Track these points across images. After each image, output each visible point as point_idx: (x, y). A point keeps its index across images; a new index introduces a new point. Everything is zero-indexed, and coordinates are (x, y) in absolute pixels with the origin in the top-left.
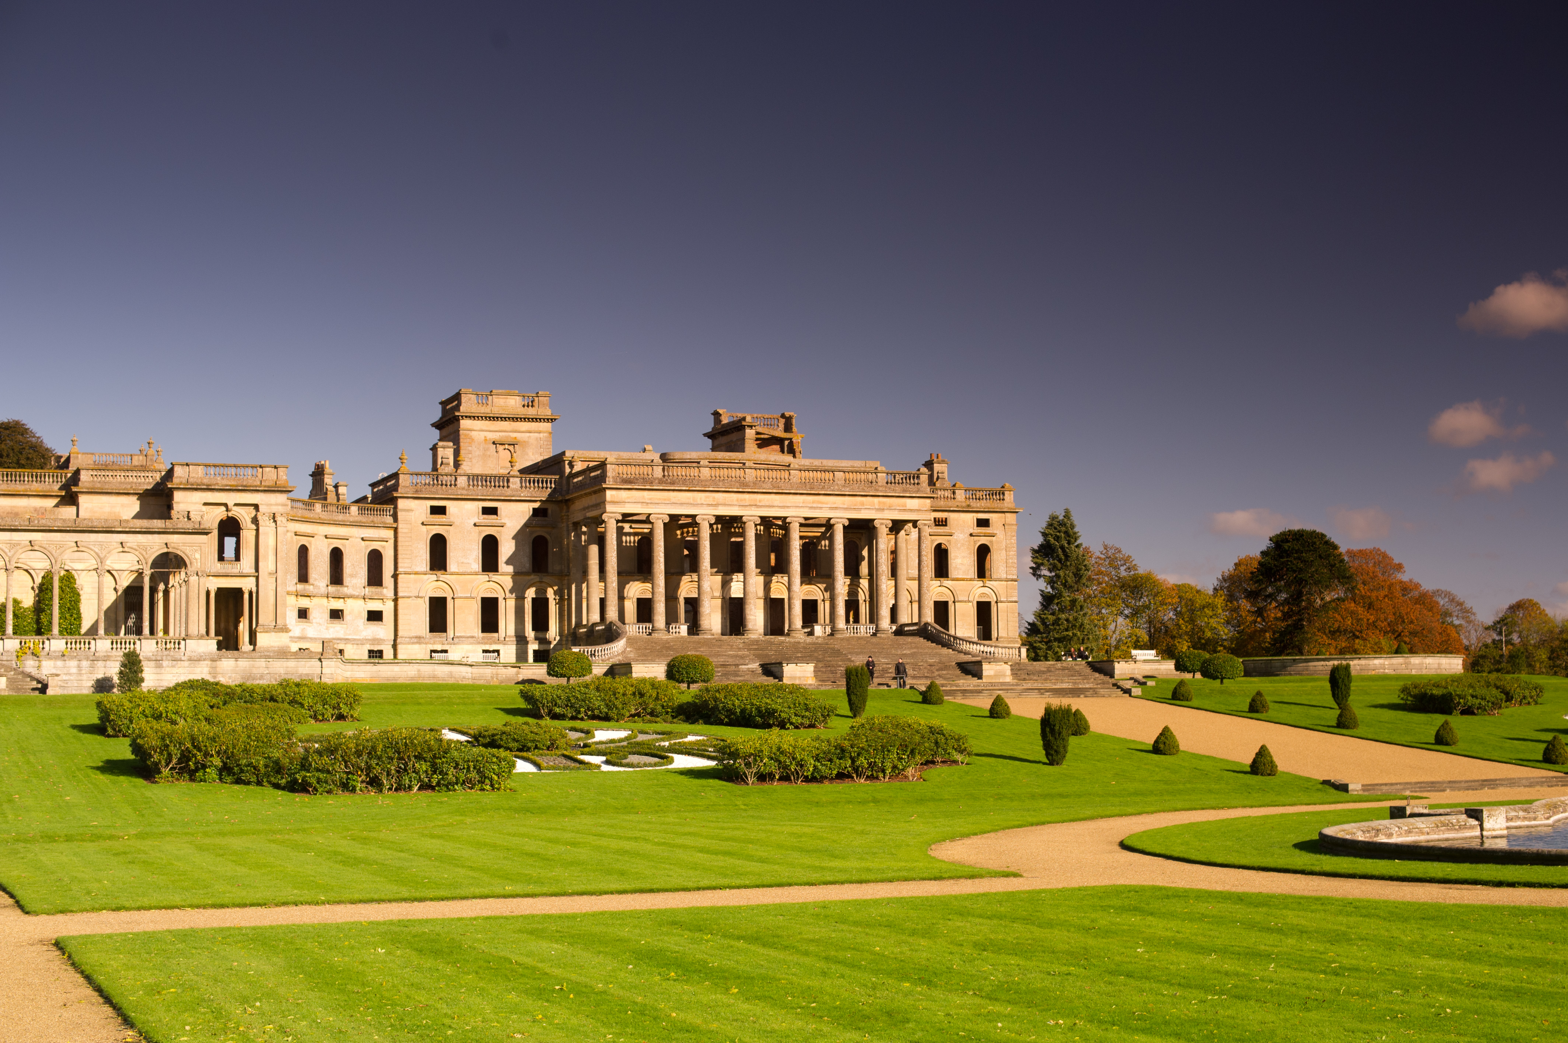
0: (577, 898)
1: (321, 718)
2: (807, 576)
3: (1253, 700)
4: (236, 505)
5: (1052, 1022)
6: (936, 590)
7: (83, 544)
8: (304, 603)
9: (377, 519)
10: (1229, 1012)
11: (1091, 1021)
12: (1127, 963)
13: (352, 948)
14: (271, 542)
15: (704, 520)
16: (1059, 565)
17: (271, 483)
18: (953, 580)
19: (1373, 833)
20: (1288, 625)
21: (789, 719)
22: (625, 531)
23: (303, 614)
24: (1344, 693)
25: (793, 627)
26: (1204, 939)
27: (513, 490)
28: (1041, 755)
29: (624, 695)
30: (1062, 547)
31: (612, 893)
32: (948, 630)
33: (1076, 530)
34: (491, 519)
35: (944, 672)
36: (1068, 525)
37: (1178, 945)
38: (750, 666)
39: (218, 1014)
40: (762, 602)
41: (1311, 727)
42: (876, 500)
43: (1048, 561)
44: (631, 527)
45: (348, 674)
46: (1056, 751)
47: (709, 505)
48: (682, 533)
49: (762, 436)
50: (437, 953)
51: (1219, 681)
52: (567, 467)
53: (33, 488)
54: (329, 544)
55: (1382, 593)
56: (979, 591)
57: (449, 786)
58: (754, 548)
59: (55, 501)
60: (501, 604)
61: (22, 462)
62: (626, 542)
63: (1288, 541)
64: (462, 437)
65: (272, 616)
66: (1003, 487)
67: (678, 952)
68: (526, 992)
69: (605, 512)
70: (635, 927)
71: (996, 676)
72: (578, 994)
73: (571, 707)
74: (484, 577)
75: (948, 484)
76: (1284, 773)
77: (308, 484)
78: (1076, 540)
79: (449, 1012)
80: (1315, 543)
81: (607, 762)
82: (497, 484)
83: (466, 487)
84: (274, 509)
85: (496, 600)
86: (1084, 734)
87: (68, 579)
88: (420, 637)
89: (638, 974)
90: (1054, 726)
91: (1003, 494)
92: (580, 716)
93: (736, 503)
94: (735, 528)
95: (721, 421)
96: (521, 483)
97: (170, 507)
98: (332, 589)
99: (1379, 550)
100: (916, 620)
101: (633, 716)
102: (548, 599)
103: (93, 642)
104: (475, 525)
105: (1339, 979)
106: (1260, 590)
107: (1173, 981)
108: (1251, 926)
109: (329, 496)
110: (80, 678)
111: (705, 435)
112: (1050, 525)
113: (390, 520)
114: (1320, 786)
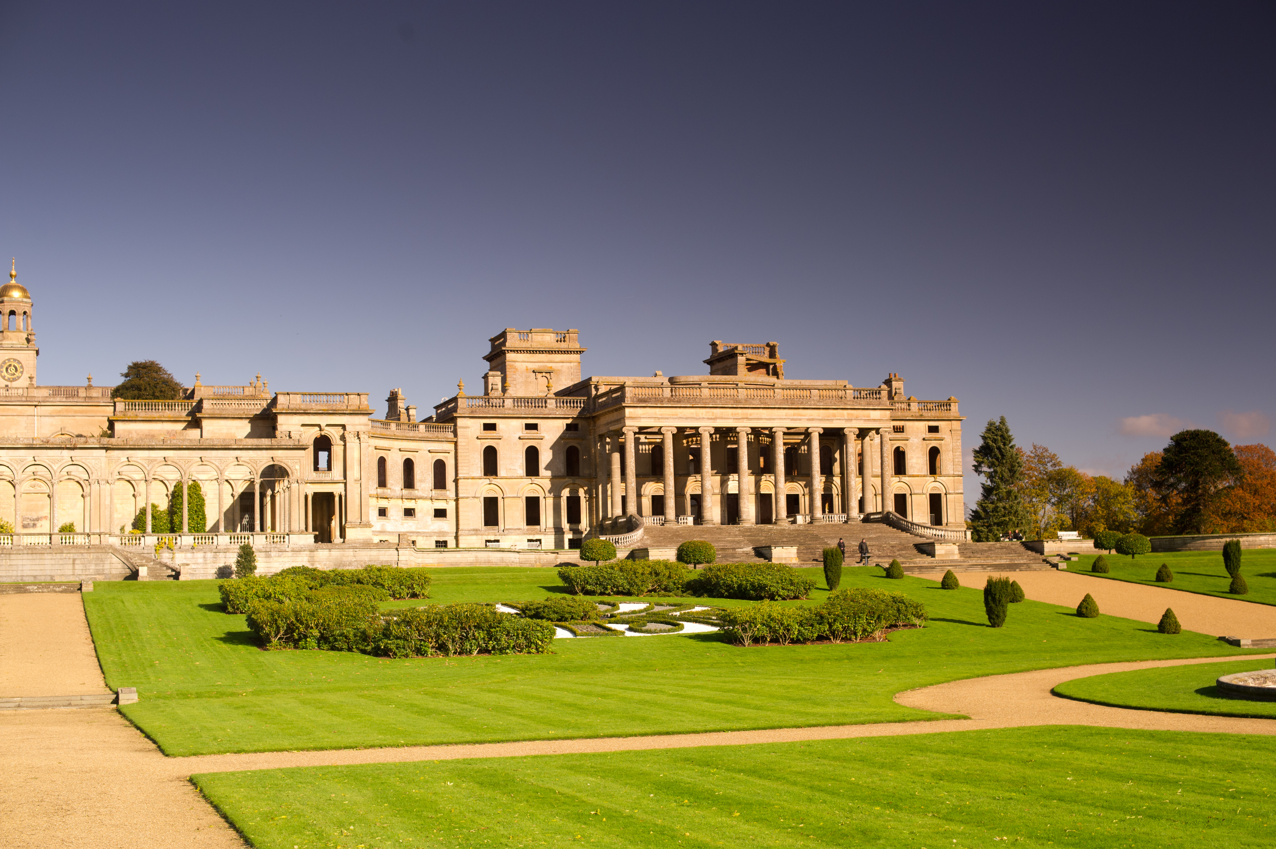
0: (607, 740)
1: (398, 596)
2: (790, 475)
3: (1159, 571)
4: (327, 425)
5: (998, 839)
6: (896, 485)
7: (206, 459)
8: (383, 503)
9: (441, 435)
10: (1144, 830)
11: (1030, 837)
12: (1059, 789)
13: (427, 782)
14: (356, 455)
15: (705, 431)
16: (997, 463)
17: (355, 408)
18: (910, 476)
19: (1262, 680)
20: (1187, 509)
21: (777, 592)
22: (641, 441)
23: (382, 512)
24: (1235, 564)
25: (779, 517)
26: (1123, 770)
27: (550, 409)
28: (985, 619)
29: (642, 574)
30: (999, 448)
31: (636, 735)
32: (906, 518)
33: (1010, 433)
34: (532, 433)
35: (904, 552)
36: (1004, 430)
37: (1101, 774)
38: (745, 549)
39: (320, 835)
40: (753, 497)
41: (1208, 593)
42: (845, 412)
43: (988, 459)
44: (646, 438)
45: (419, 561)
46: (997, 616)
47: (709, 419)
48: (688, 442)
49: (751, 362)
50: (495, 786)
51: (1131, 556)
52: (593, 390)
53: (165, 415)
54: (403, 456)
55: (1265, 481)
56: (931, 485)
57: (502, 651)
58: (746, 453)
59: (184, 425)
60: (542, 502)
61: (157, 394)
62: (642, 450)
63: (1186, 440)
64: (508, 367)
65: (358, 515)
66: (949, 400)
67: (690, 783)
68: (567, 816)
69: (625, 426)
70: (655, 763)
71: (946, 554)
72: (610, 818)
73: (600, 584)
74: (529, 481)
75: (904, 398)
76: (1186, 631)
77: (385, 408)
78: (1010, 442)
79: (506, 833)
80: (1208, 441)
81: (630, 629)
82: (537, 405)
83: (512, 408)
84: (358, 428)
85: (537, 499)
86: (1019, 601)
87: (195, 488)
88: (477, 530)
89: (658, 801)
90: (995, 595)
91: (950, 405)
92: (607, 592)
93: (731, 417)
94: (730, 437)
95: (717, 350)
96: (556, 403)
97: (275, 428)
98: (406, 492)
99: (1262, 445)
100: (880, 510)
101: (650, 591)
102: (579, 497)
103: (215, 538)
104: (520, 438)
105: (1235, 801)
106: (1164, 481)
107: (1098, 804)
108: (1161, 758)
109: (401, 417)
110: (205, 567)
111: (705, 362)
112: (989, 430)
113: (451, 435)
114: (1217, 642)
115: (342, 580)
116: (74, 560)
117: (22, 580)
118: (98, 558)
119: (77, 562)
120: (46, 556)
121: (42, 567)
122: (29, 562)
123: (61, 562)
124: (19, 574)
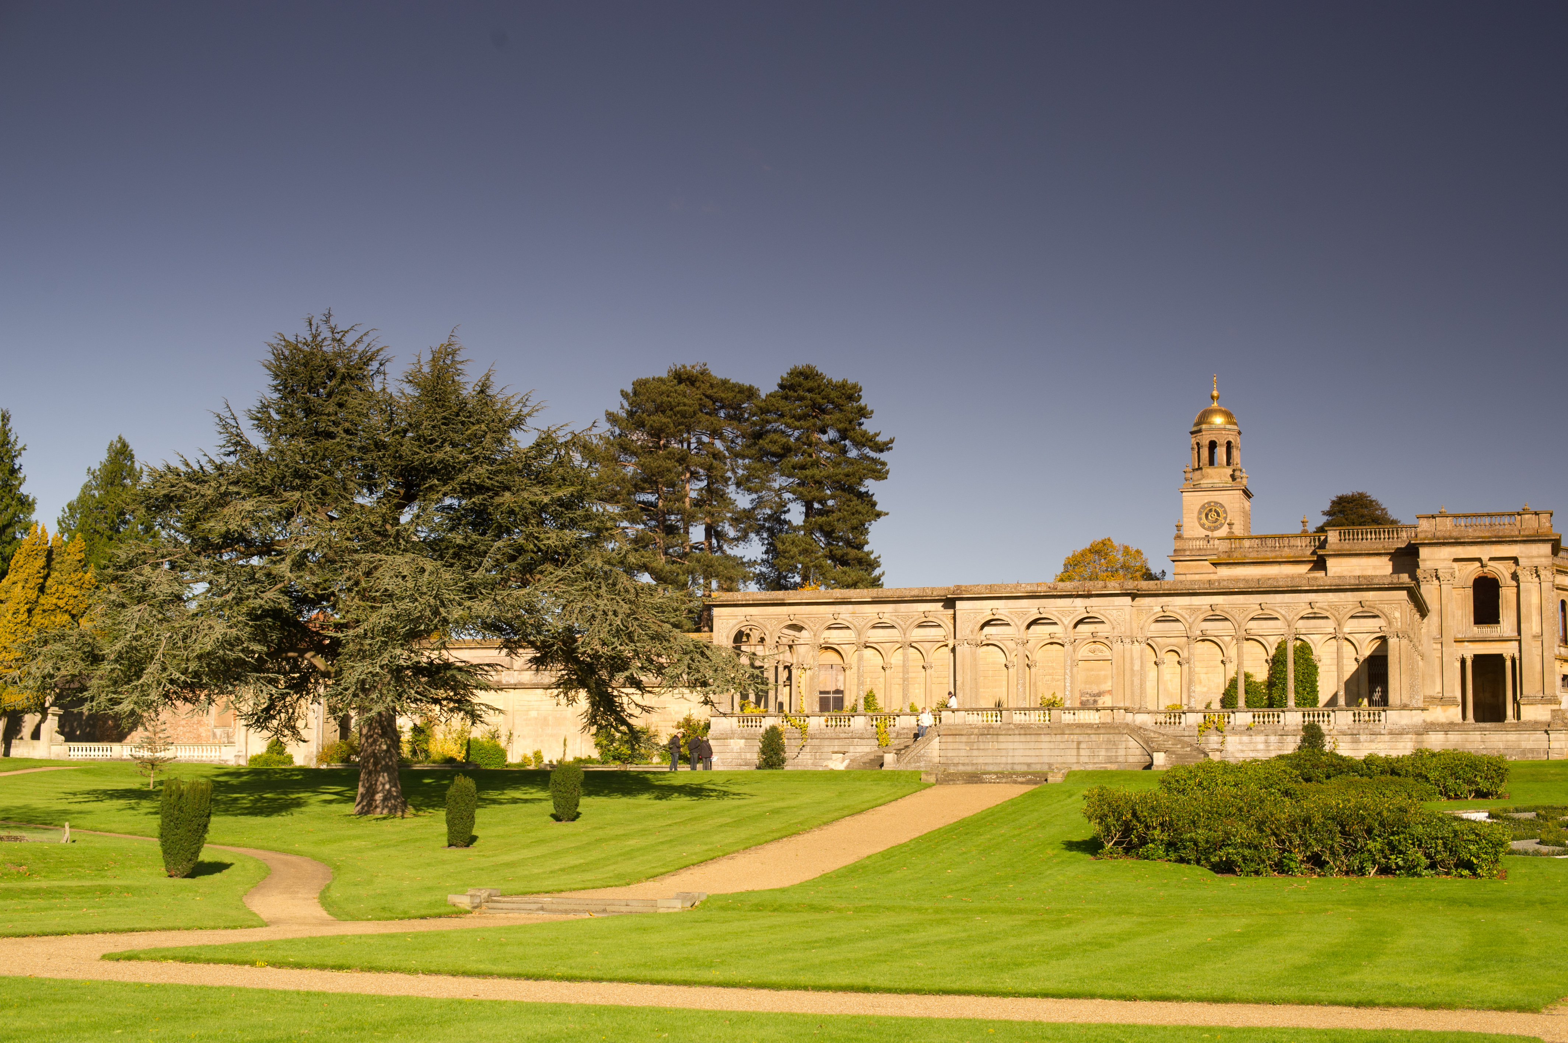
4: (1491, 559)
7: (1268, 606)
14: (1535, 599)
17: (1531, 532)
53: (1284, 554)
65: (1539, 687)
84: (1536, 562)
87: (1303, 650)
97: (1416, 562)
103: (1282, 714)
115: (1369, 768)
116: (1079, 743)
117: (1012, 769)
118: (1109, 741)
119: (1083, 746)
120: (1044, 738)
121: (1037, 753)
122: (1021, 746)
123: (1062, 746)
124: (1009, 761)
